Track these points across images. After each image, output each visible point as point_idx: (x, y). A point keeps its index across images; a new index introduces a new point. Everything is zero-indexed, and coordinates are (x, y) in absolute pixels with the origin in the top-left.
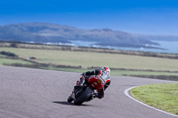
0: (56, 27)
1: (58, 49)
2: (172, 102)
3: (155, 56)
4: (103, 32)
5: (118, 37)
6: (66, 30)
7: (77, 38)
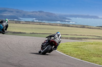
0: (12, 10)
1: (13, 23)
2: (79, 53)
3: (68, 26)
4: (38, 13)
5: (47, 15)
6: (18, 12)
7: (24, 16)
